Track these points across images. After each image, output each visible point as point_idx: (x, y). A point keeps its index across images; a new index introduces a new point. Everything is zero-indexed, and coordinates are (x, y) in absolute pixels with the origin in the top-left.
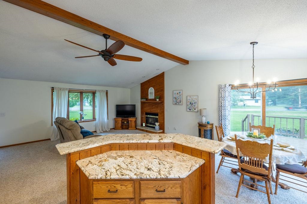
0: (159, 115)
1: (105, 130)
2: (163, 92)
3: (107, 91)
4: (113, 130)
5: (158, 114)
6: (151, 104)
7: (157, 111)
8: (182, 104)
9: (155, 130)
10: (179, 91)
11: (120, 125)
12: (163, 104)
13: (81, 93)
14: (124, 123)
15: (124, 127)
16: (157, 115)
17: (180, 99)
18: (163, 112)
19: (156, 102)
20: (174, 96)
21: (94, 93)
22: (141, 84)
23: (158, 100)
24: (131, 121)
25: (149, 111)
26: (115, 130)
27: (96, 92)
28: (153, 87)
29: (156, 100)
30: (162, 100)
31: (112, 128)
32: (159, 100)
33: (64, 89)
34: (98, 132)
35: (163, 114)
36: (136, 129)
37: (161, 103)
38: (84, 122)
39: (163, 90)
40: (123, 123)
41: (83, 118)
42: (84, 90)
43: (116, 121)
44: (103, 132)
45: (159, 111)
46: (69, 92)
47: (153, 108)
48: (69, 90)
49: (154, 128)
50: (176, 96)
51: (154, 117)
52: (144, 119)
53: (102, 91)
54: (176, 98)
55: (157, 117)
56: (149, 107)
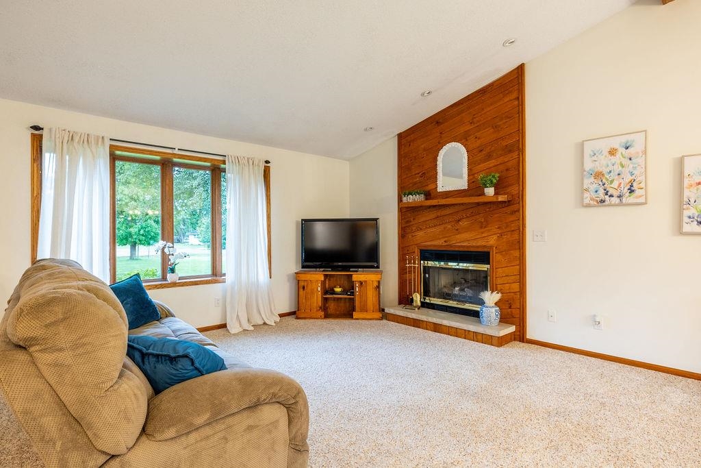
0: (495, 257)
1: (261, 322)
2: (515, 155)
3: (267, 162)
4: (291, 320)
5: (488, 253)
6: (448, 211)
7: (481, 243)
8: (642, 200)
9: (480, 322)
10: (624, 139)
11: (317, 299)
12: (514, 207)
13: (167, 165)
14: (334, 293)
15: (332, 306)
16: (483, 257)
17: (628, 178)
18: (518, 245)
19: (481, 199)
20: (588, 165)
21: (217, 171)
22: (400, 136)
23: (490, 191)
24: (361, 283)
25: (438, 243)
26: (301, 322)
27: (224, 162)
28: (463, 139)
29: (483, 194)
30: (514, 190)
31: (286, 310)
32: (496, 193)
33: (87, 140)
34: (234, 328)
35: (516, 253)
36: (382, 319)
37: (508, 203)
38: (174, 285)
39: (515, 147)
40: (328, 291)
41: (173, 271)
42: (176, 152)
43: (302, 284)
44: (252, 328)
45: (492, 241)
46: (114, 158)
47: (458, 231)
48: (111, 146)
49: (476, 314)
50: (603, 163)
51: (470, 266)
52: (416, 279)
53: (250, 161)
54: (598, 175)
55: (485, 267)
56: (442, 227)
